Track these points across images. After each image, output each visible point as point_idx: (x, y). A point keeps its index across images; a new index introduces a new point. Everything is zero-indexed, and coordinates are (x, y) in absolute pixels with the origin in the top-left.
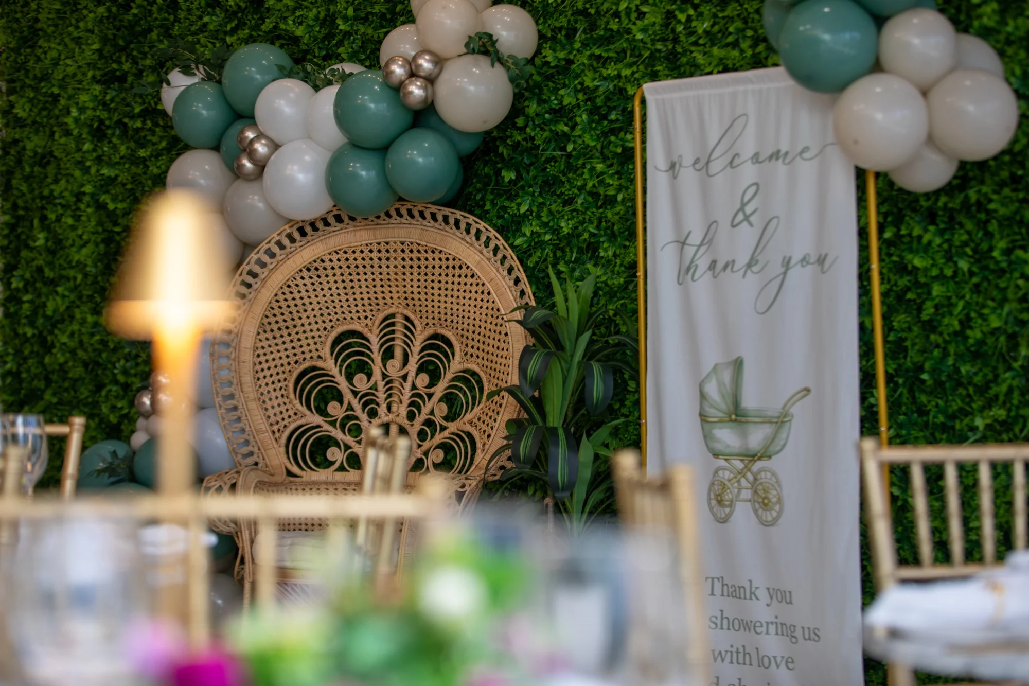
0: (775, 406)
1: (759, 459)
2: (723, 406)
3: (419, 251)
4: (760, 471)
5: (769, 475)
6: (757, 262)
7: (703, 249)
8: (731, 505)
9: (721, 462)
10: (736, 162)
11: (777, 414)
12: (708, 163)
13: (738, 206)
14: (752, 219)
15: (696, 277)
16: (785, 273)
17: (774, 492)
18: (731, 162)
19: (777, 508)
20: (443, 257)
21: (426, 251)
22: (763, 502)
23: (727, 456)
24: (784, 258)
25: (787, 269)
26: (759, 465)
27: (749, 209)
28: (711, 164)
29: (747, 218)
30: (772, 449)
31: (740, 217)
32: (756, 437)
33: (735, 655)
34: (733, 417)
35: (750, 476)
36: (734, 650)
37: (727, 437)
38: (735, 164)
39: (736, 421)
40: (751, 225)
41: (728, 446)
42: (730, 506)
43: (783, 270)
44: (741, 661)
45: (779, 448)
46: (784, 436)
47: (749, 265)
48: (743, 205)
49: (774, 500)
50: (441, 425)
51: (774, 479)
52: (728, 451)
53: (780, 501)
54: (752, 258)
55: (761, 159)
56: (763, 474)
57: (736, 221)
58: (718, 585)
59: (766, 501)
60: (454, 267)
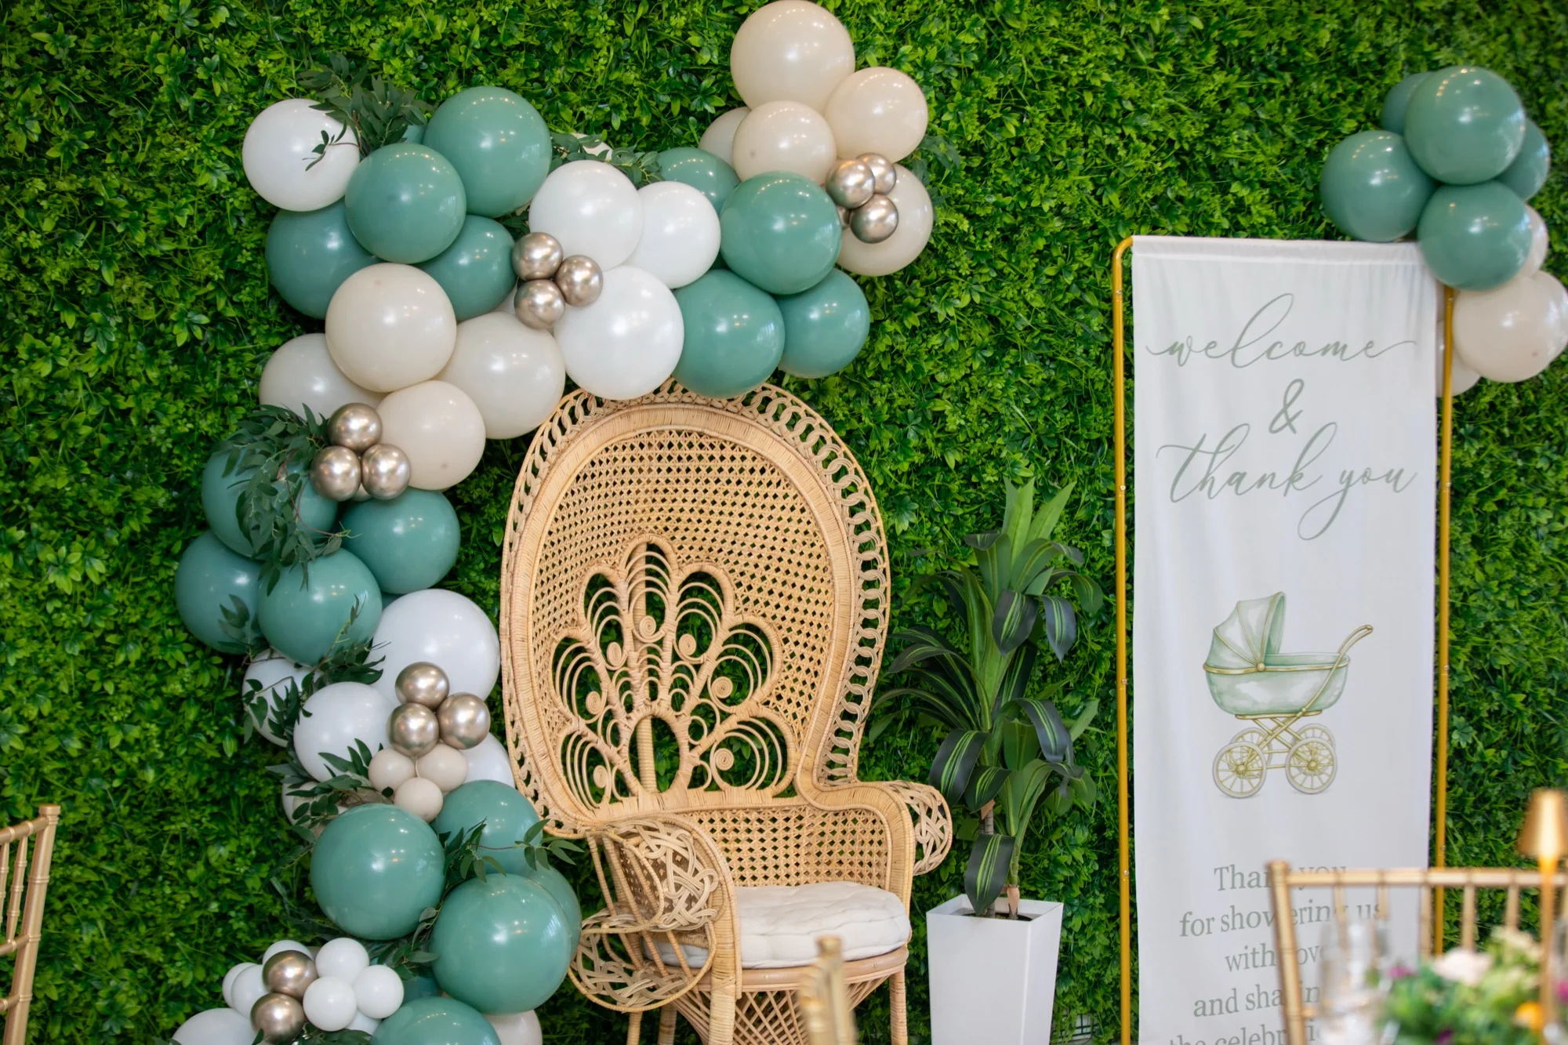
0: (1325, 649)
1: (1304, 715)
2: (1249, 655)
3: (701, 446)
4: (1303, 730)
5: (1318, 733)
6: (1302, 475)
7: (1220, 457)
8: (1261, 774)
9: (1249, 724)
10: (1275, 353)
11: (1331, 660)
12: (1234, 350)
13: (1281, 407)
14: (1294, 423)
15: (1213, 494)
16: (1345, 491)
17: (1326, 753)
18: (1269, 352)
19: (1329, 770)
20: (737, 455)
21: (712, 446)
22: (1308, 767)
23: (1255, 715)
24: (1344, 472)
25: (1348, 486)
26: (1303, 722)
27: (1291, 412)
28: (1238, 352)
29: (1289, 422)
30: (1323, 701)
31: (1282, 420)
32: (1299, 690)
33: (1250, 957)
34: (1261, 666)
35: (1287, 737)
36: (1249, 951)
37: (1255, 692)
38: (1274, 354)
39: (1265, 670)
40: (1294, 431)
41: (1255, 703)
42: (1260, 776)
43: (1343, 486)
44: (1259, 962)
45: (1332, 700)
46: (1339, 685)
47: (1292, 480)
48: (1286, 406)
49: (1326, 761)
50: (722, 712)
51: (1325, 737)
52: (1256, 709)
53: (1332, 761)
54: (1295, 472)
55: (1306, 351)
56: (1309, 733)
57: (1275, 427)
58: (1227, 876)
59: (1313, 764)
60: (752, 471)
